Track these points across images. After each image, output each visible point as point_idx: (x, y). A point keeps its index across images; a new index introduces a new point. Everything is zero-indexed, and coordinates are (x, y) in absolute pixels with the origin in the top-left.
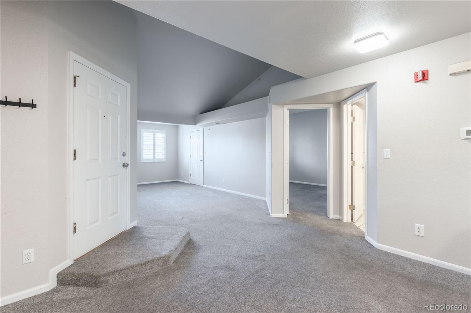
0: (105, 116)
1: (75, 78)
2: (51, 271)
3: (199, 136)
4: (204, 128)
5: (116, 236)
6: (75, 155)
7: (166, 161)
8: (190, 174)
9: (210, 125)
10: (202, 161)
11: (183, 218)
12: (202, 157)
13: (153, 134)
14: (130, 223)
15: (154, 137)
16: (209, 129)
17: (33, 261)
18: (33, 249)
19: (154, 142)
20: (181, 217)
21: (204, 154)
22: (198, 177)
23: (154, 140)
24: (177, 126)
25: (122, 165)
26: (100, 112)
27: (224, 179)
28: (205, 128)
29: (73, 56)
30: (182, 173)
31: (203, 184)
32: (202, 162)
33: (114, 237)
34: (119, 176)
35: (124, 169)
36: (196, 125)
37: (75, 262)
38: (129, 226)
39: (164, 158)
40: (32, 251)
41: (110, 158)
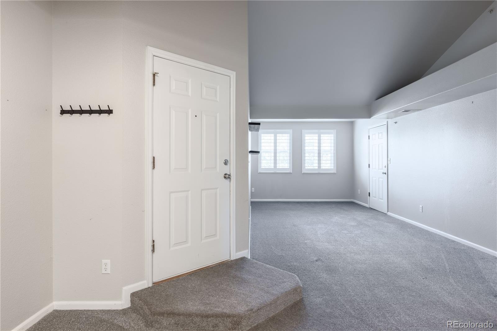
0: (196, 116)
1: (154, 75)
2: (125, 288)
3: (381, 134)
4: (387, 122)
5: (213, 266)
6: (154, 162)
7: (336, 172)
8: (369, 193)
9: (397, 114)
10: (385, 173)
11: (317, 261)
12: (385, 167)
13: (317, 135)
14: (236, 252)
15: (319, 140)
16: (396, 123)
17: (110, 273)
18: (110, 260)
19: (319, 147)
20: (315, 259)
21: (389, 162)
22: (381, 199)
23: (319, 143)
24: (352, 123)
25: (223, 175)
26: (190, 111)
27: (421, 206)
28: (389, 120)
29: (151, 51)
30: (359, 190)
31: (388, 212)
32: (386, 175)
33: (211, 265)
34: (218, 190)
35: (227, 181)
36: (371, 118)
37: (154, 285)
38: (235, 256)
39: (333, 168)
40: (108, 261)
41: (205, 167)
